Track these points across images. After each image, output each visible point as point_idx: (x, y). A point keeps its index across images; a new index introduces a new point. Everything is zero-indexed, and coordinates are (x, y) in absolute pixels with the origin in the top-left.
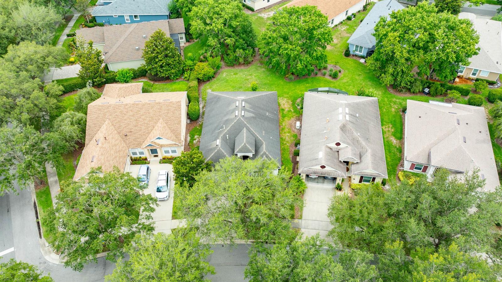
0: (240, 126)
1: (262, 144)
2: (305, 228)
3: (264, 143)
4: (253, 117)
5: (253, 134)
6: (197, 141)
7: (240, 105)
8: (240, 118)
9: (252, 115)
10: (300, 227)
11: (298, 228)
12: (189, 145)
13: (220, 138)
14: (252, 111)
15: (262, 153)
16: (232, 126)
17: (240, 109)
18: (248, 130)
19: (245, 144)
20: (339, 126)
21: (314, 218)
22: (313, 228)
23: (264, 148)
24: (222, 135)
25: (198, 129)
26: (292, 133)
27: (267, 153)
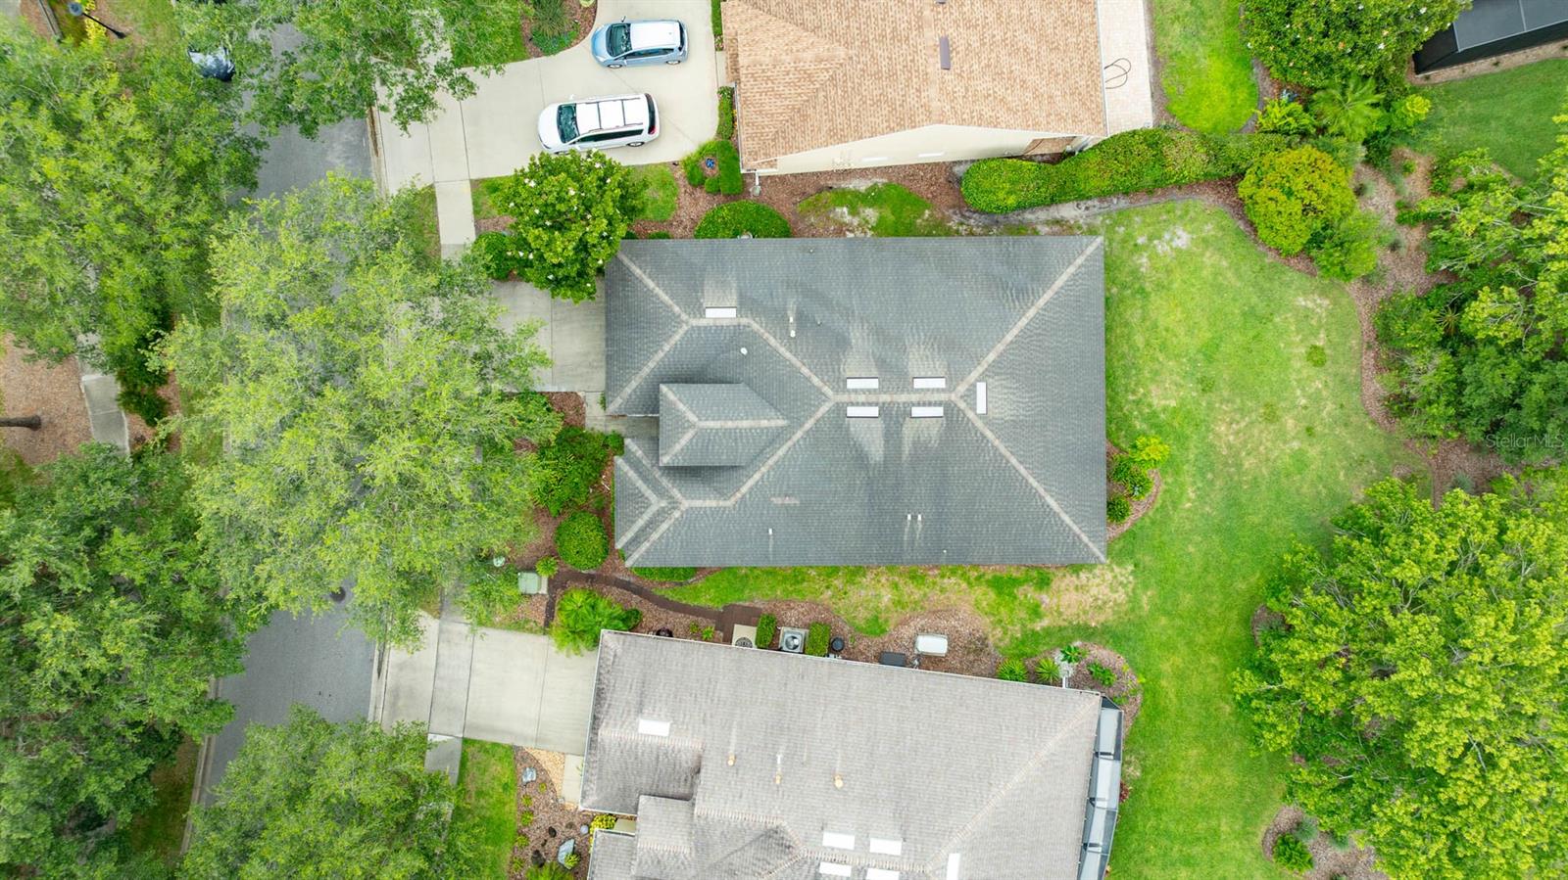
0: (796, 400)
1: (722, 494)
2: (441, 631)
3: (729, 503)
4: (860, 458)
5: (759, 456)
6: (848, 219)
7: (914, 398)
8: (827, 399)
9: (876, 451)
10: (443, 616)
11: (441, 609)
12: (820, 190)
13: (744, 321)
14: (899, 453)
15: (676, 493)
16: (792, 365)
17: (885, 398)
18: (776, 437)
19: (693, 426)
20: (785, 824)
21: (477, 666)
22: (441, 660)
23: (698, 503)
24: (755, 326)
25: (920, 215)
26: (894, 618)
27: (677, 514)
